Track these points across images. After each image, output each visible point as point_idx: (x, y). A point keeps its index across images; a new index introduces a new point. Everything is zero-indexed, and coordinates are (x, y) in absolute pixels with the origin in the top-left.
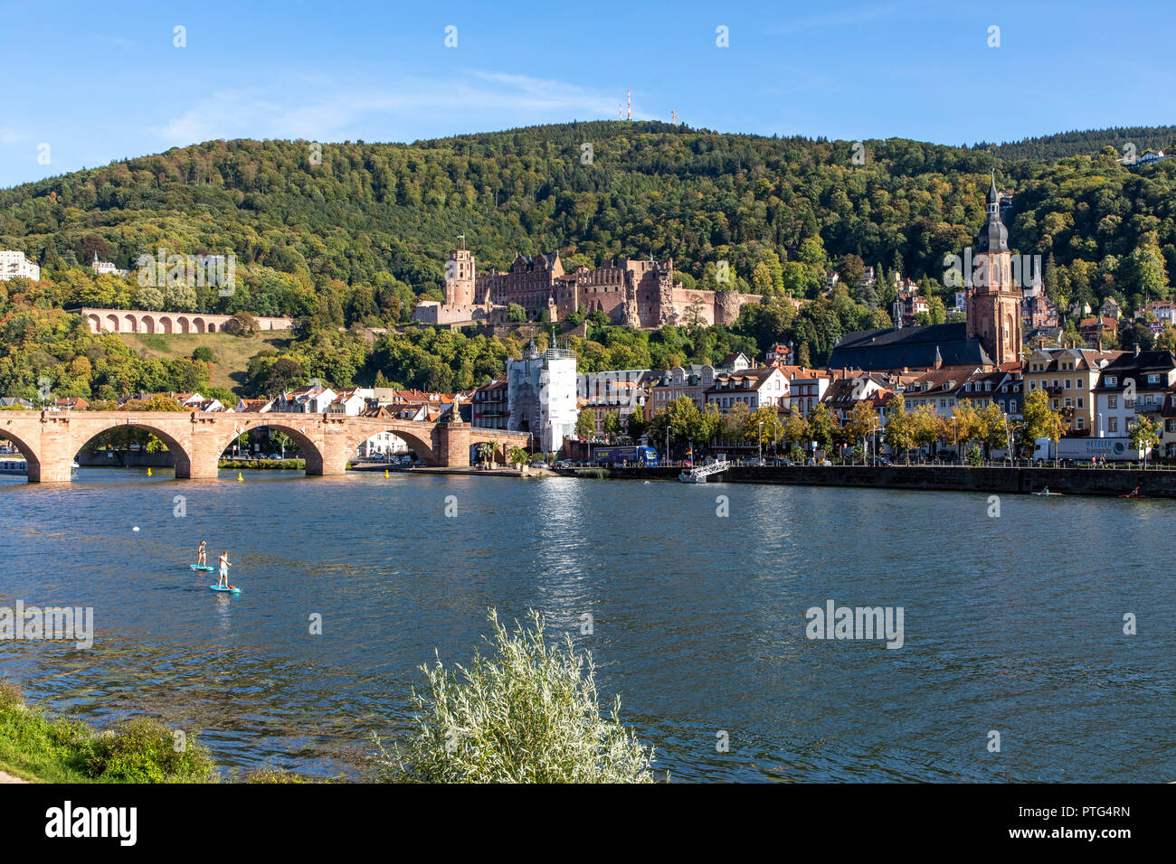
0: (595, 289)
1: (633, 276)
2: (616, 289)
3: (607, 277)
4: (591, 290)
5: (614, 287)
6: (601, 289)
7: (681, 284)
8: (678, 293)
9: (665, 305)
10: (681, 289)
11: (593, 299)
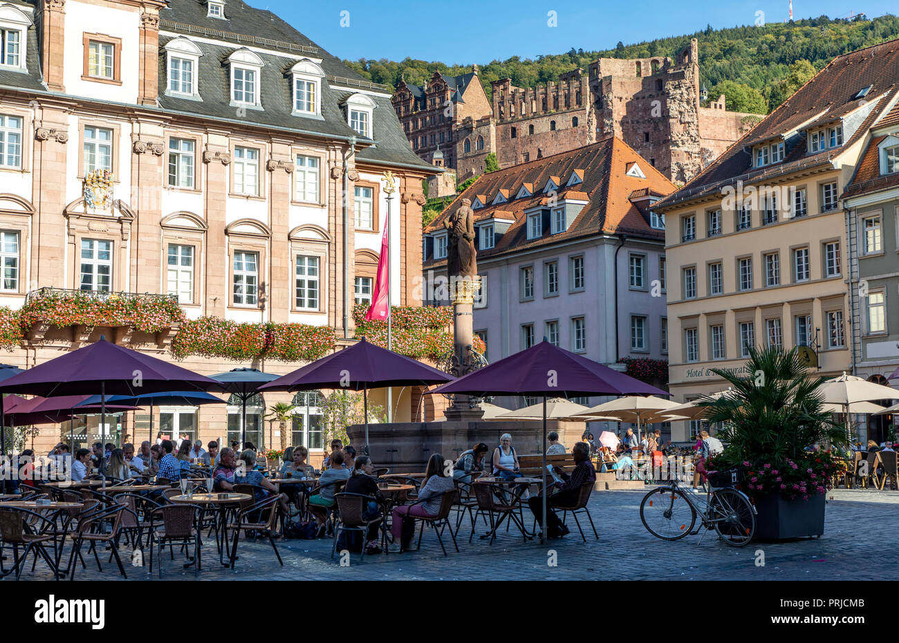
0: (531, 127)
1: (610, 91)
2: (575, 120)
3: (556, 99)
4: (524, 129)
5: (569, 117)
6: (542, 126)
7: (722, 100)
8: (715, 120)
9: (683, 149)
10: (722, 113)
11: (528, 148)
